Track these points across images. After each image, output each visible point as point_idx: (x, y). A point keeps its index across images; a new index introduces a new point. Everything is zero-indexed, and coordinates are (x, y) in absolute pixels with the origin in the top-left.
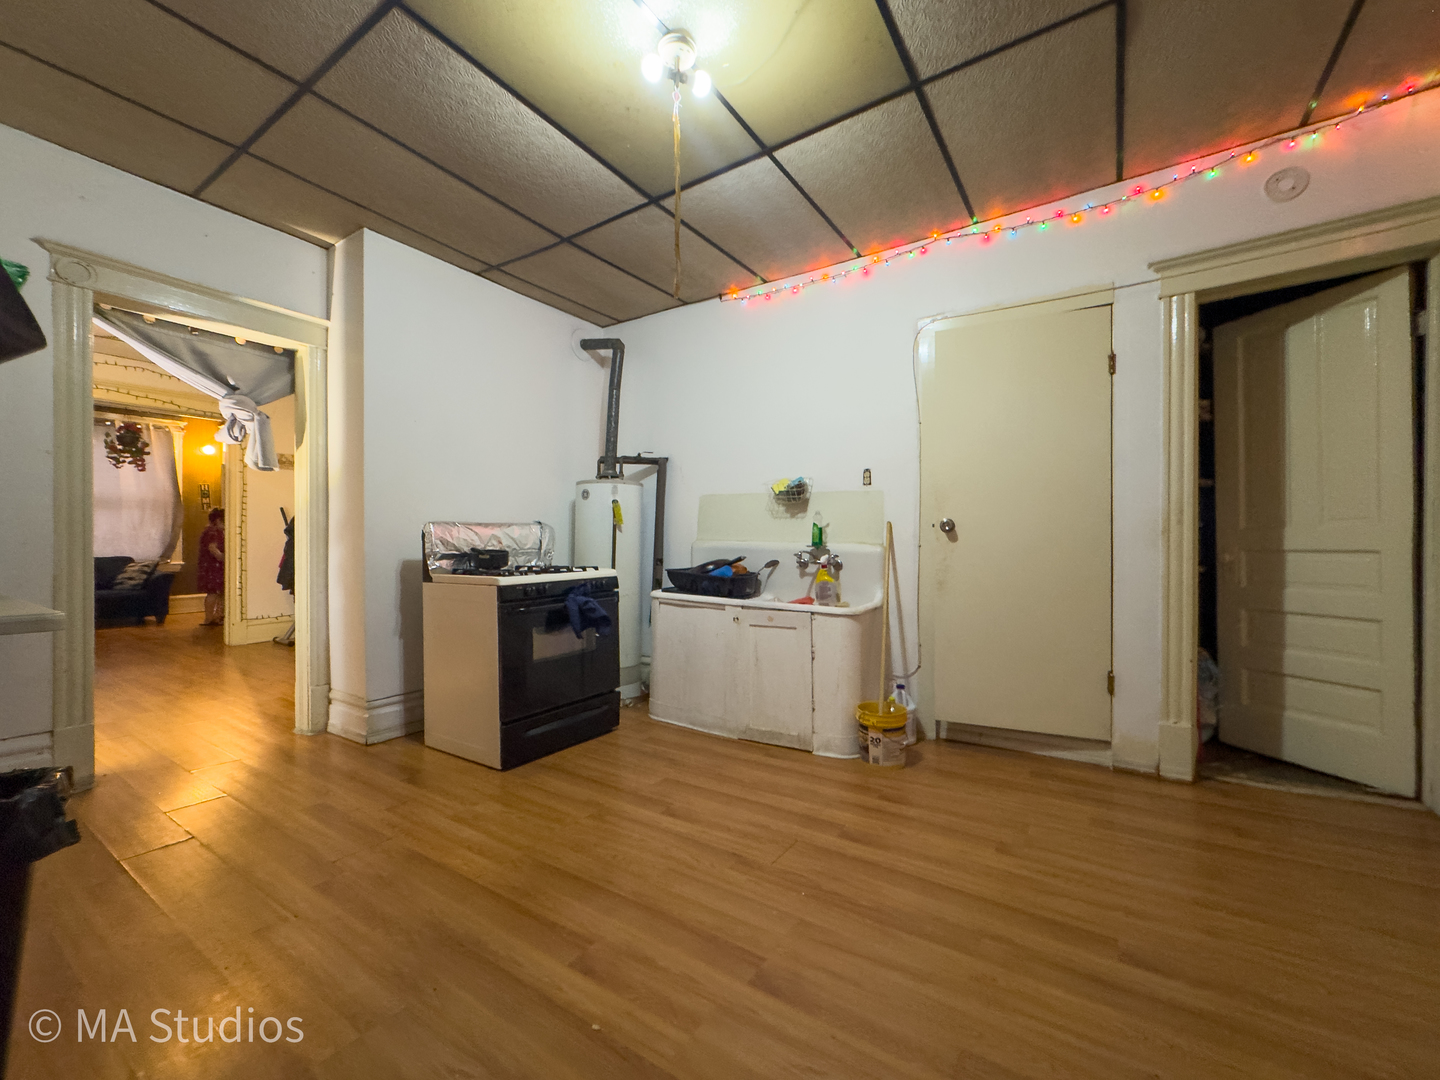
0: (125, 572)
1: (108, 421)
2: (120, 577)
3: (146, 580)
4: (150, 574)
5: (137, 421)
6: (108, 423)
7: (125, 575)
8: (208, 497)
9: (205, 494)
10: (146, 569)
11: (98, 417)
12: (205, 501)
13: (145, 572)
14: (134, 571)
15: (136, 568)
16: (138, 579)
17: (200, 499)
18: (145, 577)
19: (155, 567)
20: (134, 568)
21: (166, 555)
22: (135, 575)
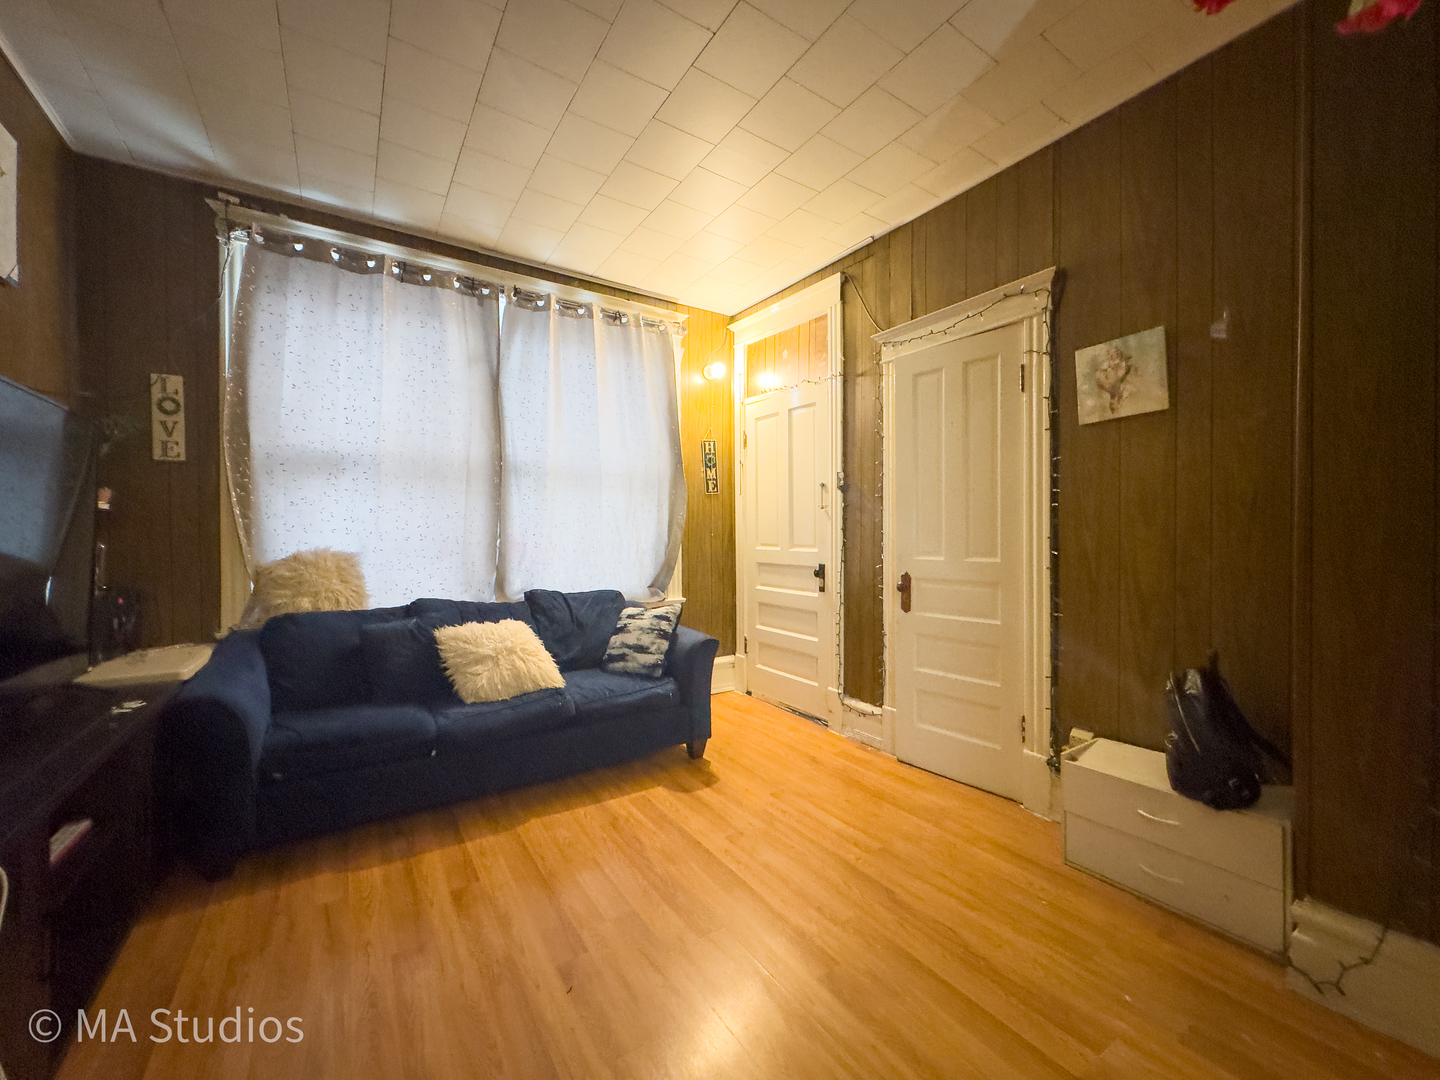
0: (623, 629)
1: (581, 306)
2: (615, 640)
3: (669, 653)
5: (621, 309)
6: (581, 311)
7: (630, 639)
8: (715, 466)
10: (664, 625)
11: (566, 297)
12: (711, 474)
13: (663, 635)
14: (639, 628)
15: (646, 622)
16: (653, 649)
17: (703, 469)
18: (665, 645)
19: (673, 618)
20: (638, 623)
21: (658, 585)
22: (646, 640)
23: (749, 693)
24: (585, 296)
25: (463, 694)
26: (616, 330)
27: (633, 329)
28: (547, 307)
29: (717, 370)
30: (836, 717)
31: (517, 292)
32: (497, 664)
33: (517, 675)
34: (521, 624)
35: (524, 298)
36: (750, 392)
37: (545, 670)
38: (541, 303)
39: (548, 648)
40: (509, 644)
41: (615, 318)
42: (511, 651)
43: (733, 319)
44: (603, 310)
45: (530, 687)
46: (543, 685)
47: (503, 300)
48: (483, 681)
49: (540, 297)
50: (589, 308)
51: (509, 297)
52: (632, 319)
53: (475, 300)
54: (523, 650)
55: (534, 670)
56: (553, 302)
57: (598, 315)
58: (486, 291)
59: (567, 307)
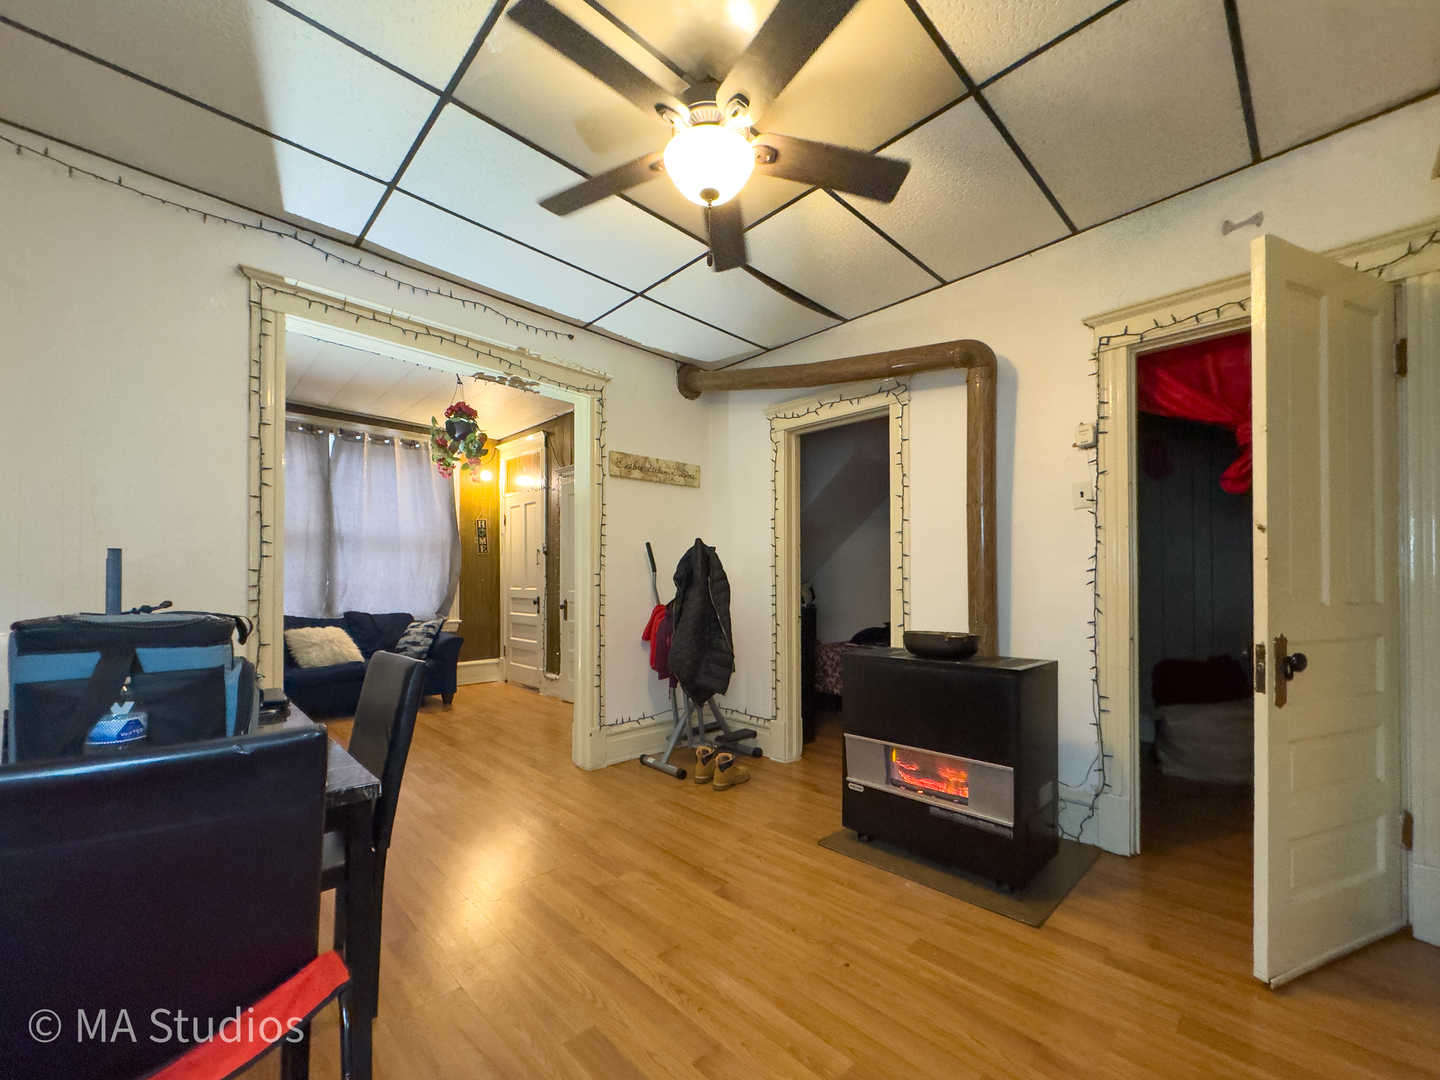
0: (408, 634)
1: (386, 439)
2: (402, 640)
3: (432, 646)
4: (435, 638)
5: (415, 439)
6: (387, 442)
7: (409, 639)
8: (485, 536)
9: (481, 534)
10: (431, 630)
11: (376, 433)
12: (483, 541)
13: (429, 635)
14: (417, 633)
15: (420, 630)
16: (422, 643)
17: (476, 538)
18: (430, 641)
19: (437, 627)
20: (416, 629)
21: (443, 611)
22: (419, 639)
23: (506, 681)
24: (390, 432)
25: (301, 663)
26: (411, 452)
27: (424, 452)
28: (362, 440)
29: (485, 475)
30: (542, 685)
31: (342, 431)
32: (322, 648)
33: (335, 654)
34: (339, 629)
35: (347, 436)
36: (509, 489)
37: (351, 651)
38: (358, 438)
39: (355, 642)
40: (330, 638)
41: (411, 445)
42: (331, 641)
43: (499, 442)
44: (402, 441)
45: (341, 660)
46: (350, 660)
47: (332, 438)
48: (313, 655)
49: (358, 434)
50: (392, 439)
51: (336, 435)
52: (423, 445)
53: (313, 437)
54: (339, 642)
55: (344, 652)
56: (367, 436)
57: (398, 443)
58: (321, 432)
59: (377, 439)
